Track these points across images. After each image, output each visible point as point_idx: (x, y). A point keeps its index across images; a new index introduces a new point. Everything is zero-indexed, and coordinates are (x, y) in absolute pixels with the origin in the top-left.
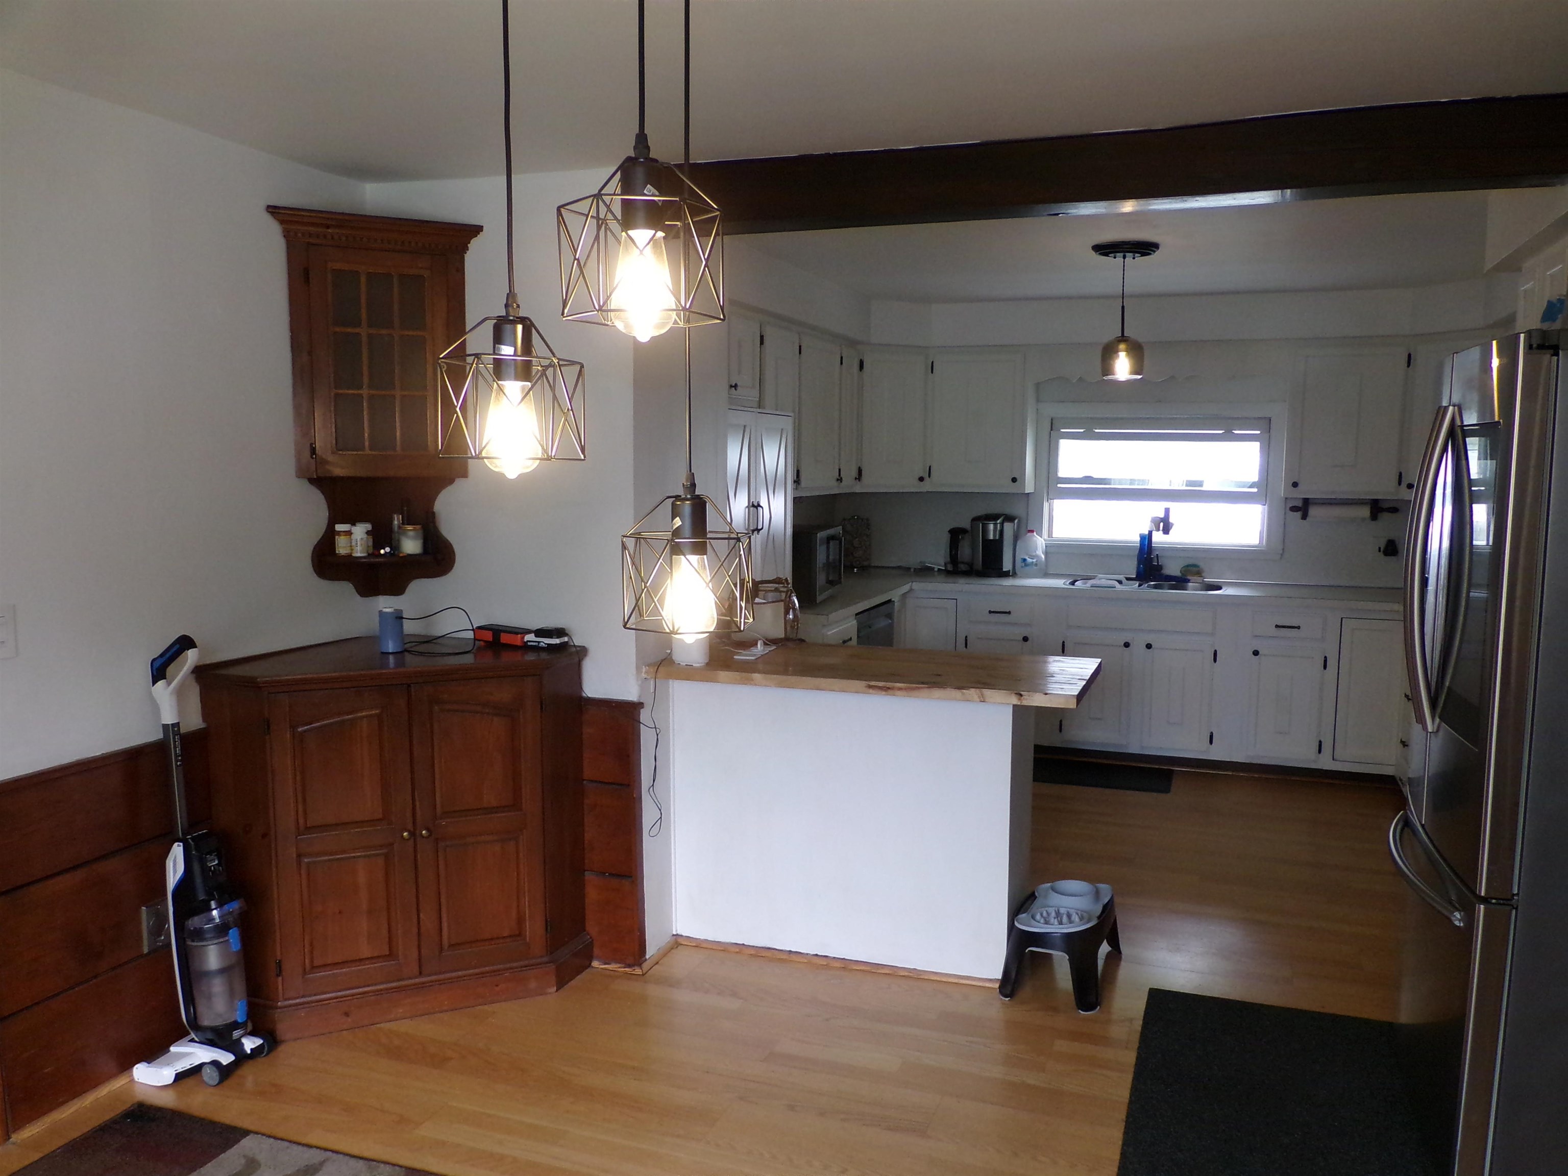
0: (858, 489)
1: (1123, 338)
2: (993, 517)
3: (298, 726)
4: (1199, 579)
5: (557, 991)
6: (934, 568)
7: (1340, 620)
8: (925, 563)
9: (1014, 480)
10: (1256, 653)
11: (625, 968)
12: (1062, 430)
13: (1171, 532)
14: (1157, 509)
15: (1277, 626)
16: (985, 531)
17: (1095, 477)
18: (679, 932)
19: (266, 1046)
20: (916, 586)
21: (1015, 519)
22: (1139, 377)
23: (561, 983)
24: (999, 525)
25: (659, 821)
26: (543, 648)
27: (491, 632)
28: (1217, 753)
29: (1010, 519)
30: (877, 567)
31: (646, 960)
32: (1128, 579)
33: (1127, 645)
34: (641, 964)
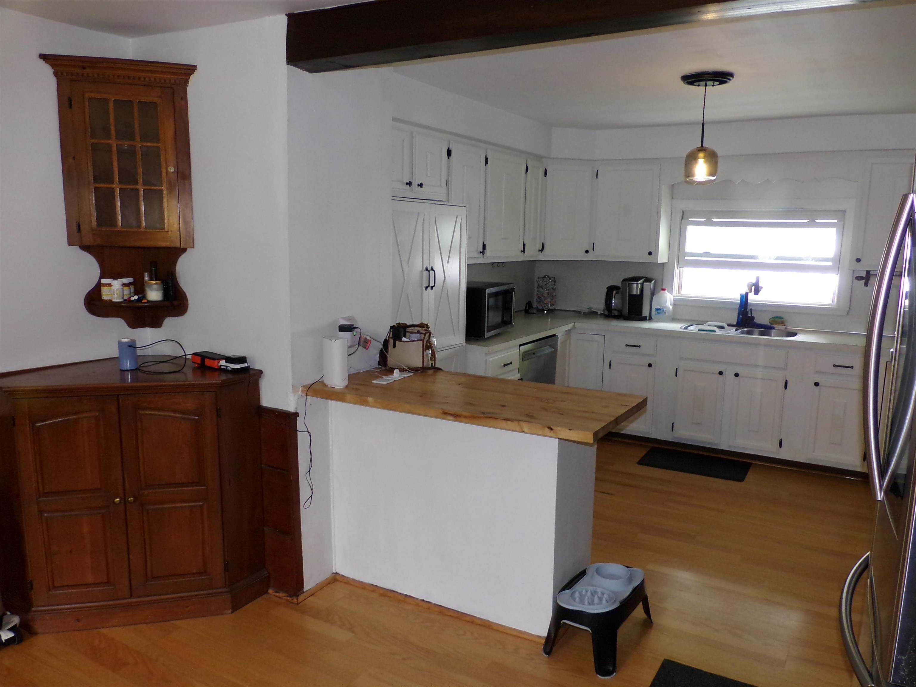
0: (541, 257)
1: (702, 149)
2: (636, 279)
3: (36, 422)
4: (782, 328)
5: (232, 612)
6: (597, 312)
7: (886, 363)
8: (592, 308)
9: (650, 253)
10: (817, 384)
11: (287, 597)
12: (690, 219)
13: (759, 294)
14: (750, 276)
15: (834, 366)
16: (631, 289)
17: (711, 253)
18: (337, 571)
19: (17, 639)
20: (578, 325)
21: (652, 281)
22: (713, 178)
23: (236, 606)
24: (639, 285)
25: (311, 498)
26: (229, 371)
27: (200, 358)
28: (784, 454)
29: (649, 280)
30: (560, 310)
31: (304, 592)
32: (729, 325)
33: (721, 373)
34: (298, 596)
